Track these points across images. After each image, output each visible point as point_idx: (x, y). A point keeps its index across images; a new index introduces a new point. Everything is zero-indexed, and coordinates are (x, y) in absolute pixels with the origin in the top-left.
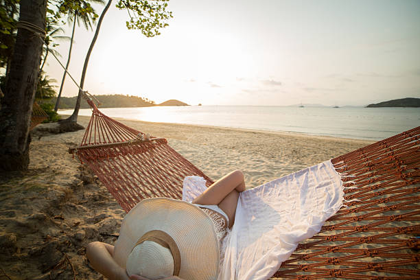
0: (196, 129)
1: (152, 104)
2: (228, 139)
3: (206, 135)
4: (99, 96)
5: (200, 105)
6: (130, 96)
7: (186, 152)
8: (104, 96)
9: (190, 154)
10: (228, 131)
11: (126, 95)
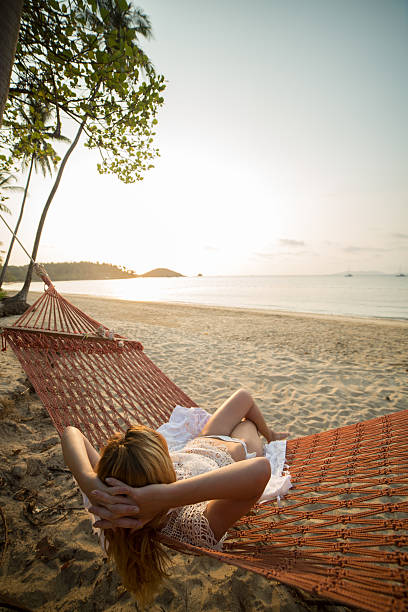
0: (194, 311)
1: (132, 275)
2: (240, 326)
3: (207, 320)
4: (58, 264)
5: (200, 275)
6: (101, 263)
7: (179, 346)
8: (66, 263)
9: (184, 349)
10: (241, 313)
11: (95, 262)
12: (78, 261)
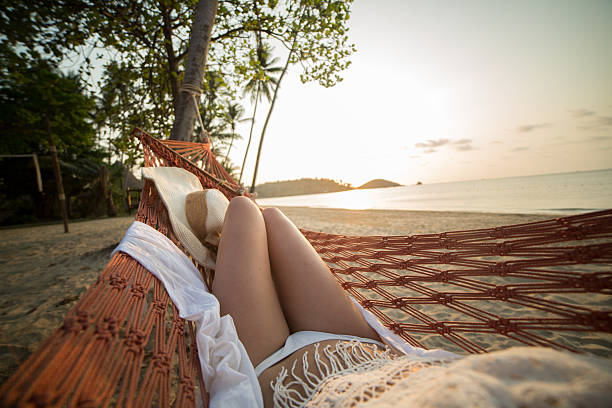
1: (349, 188)
5: (419, 183)
6: (319, 178)
8: (289, 181)
11: (314, 178)
12: (299, 178)
